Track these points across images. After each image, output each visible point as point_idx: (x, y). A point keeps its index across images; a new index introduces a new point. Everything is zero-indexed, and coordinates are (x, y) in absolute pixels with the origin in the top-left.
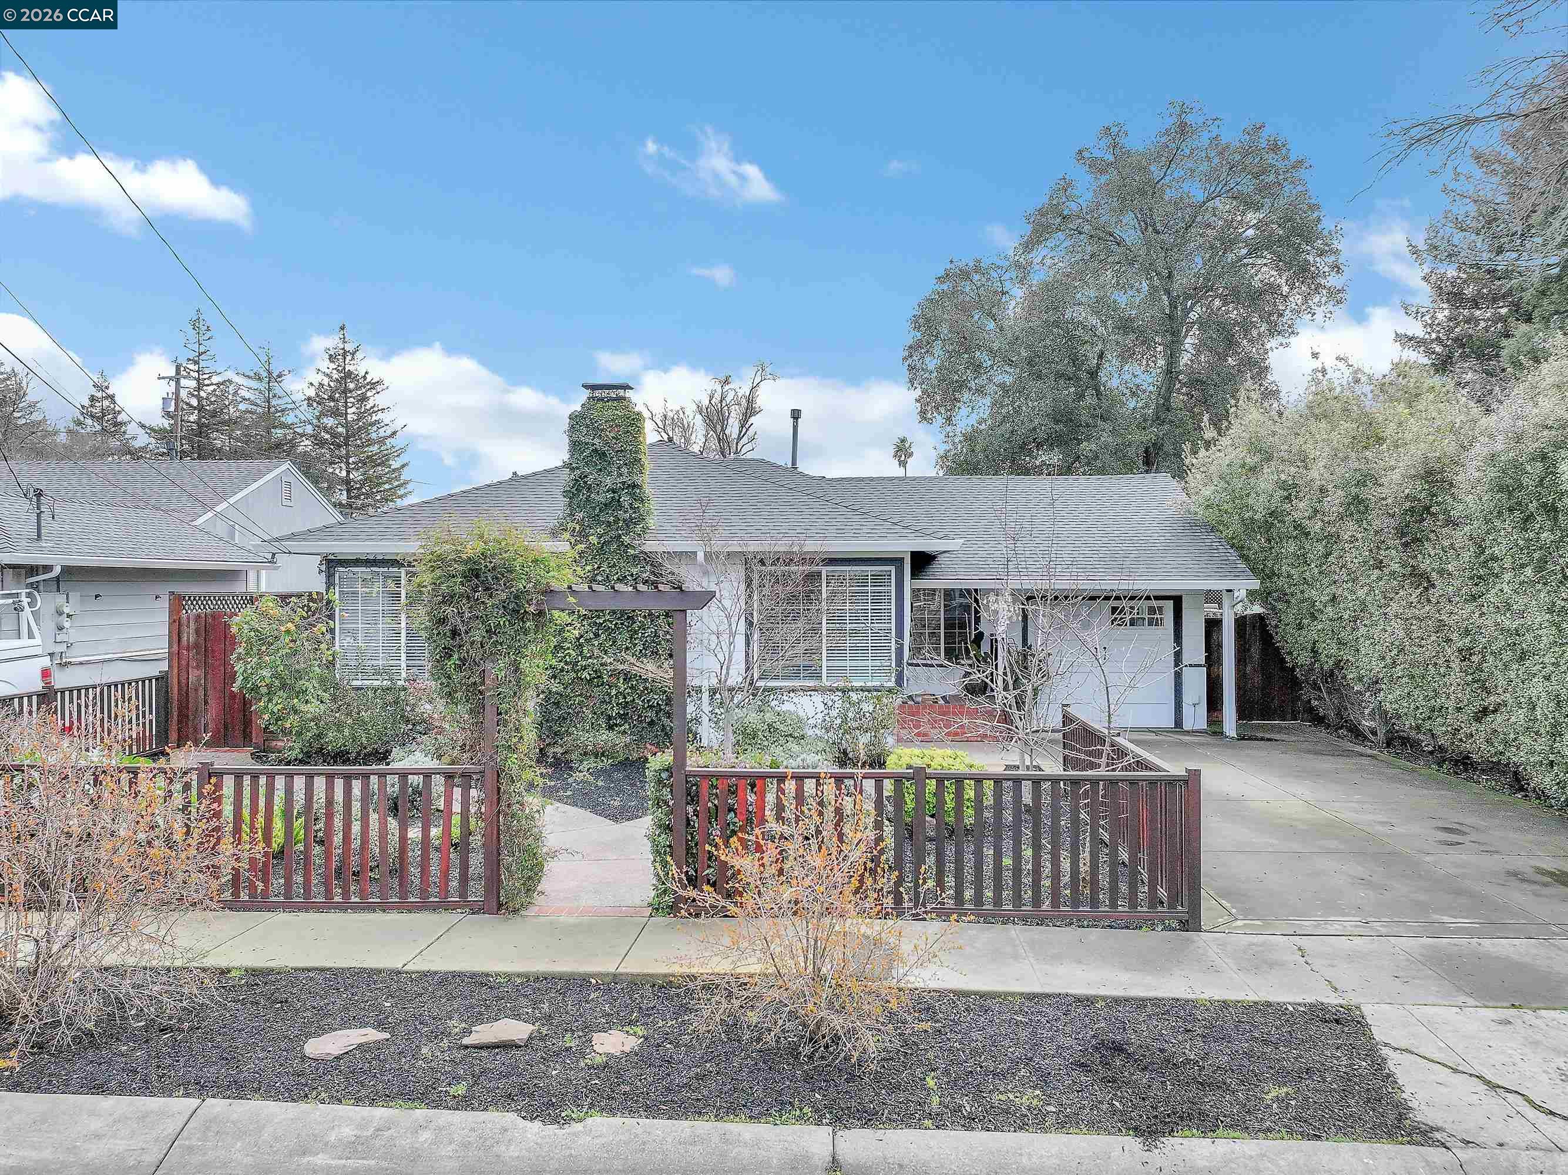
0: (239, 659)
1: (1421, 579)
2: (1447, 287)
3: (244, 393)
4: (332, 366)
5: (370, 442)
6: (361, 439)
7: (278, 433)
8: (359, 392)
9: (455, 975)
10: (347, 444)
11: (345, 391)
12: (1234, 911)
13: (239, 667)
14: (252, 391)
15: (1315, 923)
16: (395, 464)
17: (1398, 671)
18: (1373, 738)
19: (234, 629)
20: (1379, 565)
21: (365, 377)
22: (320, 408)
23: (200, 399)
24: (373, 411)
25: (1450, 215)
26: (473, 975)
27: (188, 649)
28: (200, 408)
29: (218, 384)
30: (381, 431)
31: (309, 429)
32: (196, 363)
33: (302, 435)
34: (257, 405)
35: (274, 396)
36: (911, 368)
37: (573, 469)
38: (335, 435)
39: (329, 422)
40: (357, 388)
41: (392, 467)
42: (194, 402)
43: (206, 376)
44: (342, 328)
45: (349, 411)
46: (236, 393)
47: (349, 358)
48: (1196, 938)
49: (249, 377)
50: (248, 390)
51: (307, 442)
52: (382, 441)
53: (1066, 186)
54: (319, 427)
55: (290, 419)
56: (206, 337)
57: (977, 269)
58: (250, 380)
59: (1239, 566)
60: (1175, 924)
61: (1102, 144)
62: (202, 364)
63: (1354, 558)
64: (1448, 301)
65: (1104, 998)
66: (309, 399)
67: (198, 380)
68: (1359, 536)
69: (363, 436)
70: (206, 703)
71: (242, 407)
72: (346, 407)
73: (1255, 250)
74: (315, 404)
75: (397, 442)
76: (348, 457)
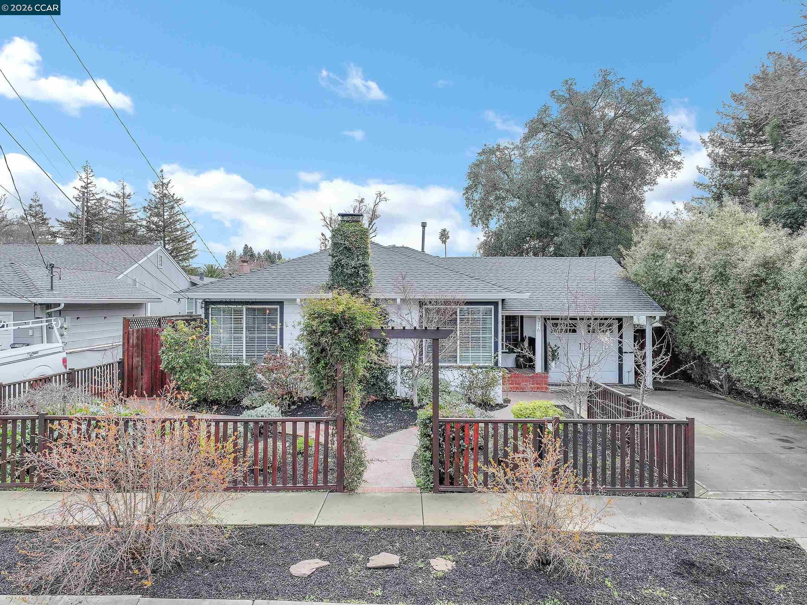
0: (163, 352)
1: (757, 315)
2: (719, 160)
3: (110, 204)
4: (156, 191)
5: (177, 230)
6: (171, 228)
7: (128, 225)
8: (170, 204)
9: (343, 527)
10: (164, 231)
11: (163, 204)
12: (704, 486)
13: (164, 357)
14: (114, 203)
15: (748, 493)
16: (189, 241)
17: (742, 358)
18: (721, 390)
19: (162, 338)
20: (733, 306)
21: (173, 197)
22: (150, 212)
24: (177, 214)
25: (720, 124)
26: (352, 528)
27: (133, 347)
28: (88, 212)
29: (97, 200)
30: (182, 224)
31: (144, 223)
32: (86, 188)
33: (141, 226)
34: (117, 210)
35: (126, 206)
36: (467, 198)
37: (334, 257)
38: (158, 226)
39: (155, 219)
40: (170, 202)
41: (188, 243)
42: (85, 209)
43: (91, 195)
45: (165, 214)
46: (106, 204)
47: (165, 187)
48: (694, 502)
49: (113, 196)
50: (113, 203)
51: (143, 230)
52: (182, 229)
53: (545, 109)
54: (149, 222)
55: (134, 217)
56: (91, 175)
57: (498, 149)
59: (654, 304)
60: (680, 494)
61: (564, 88)
62: (89, 189)
63: (718, 304)
64: (719, 167)
65: (668, 536)
66: (144, 207)
68: (722, 292)
69: (172, 226)
70: (142, 374)
71: (109, 211)
72: (164, 212)
73: (637, 143)
74: (147, 210)
75: (190, 230)
76: (165, 237)
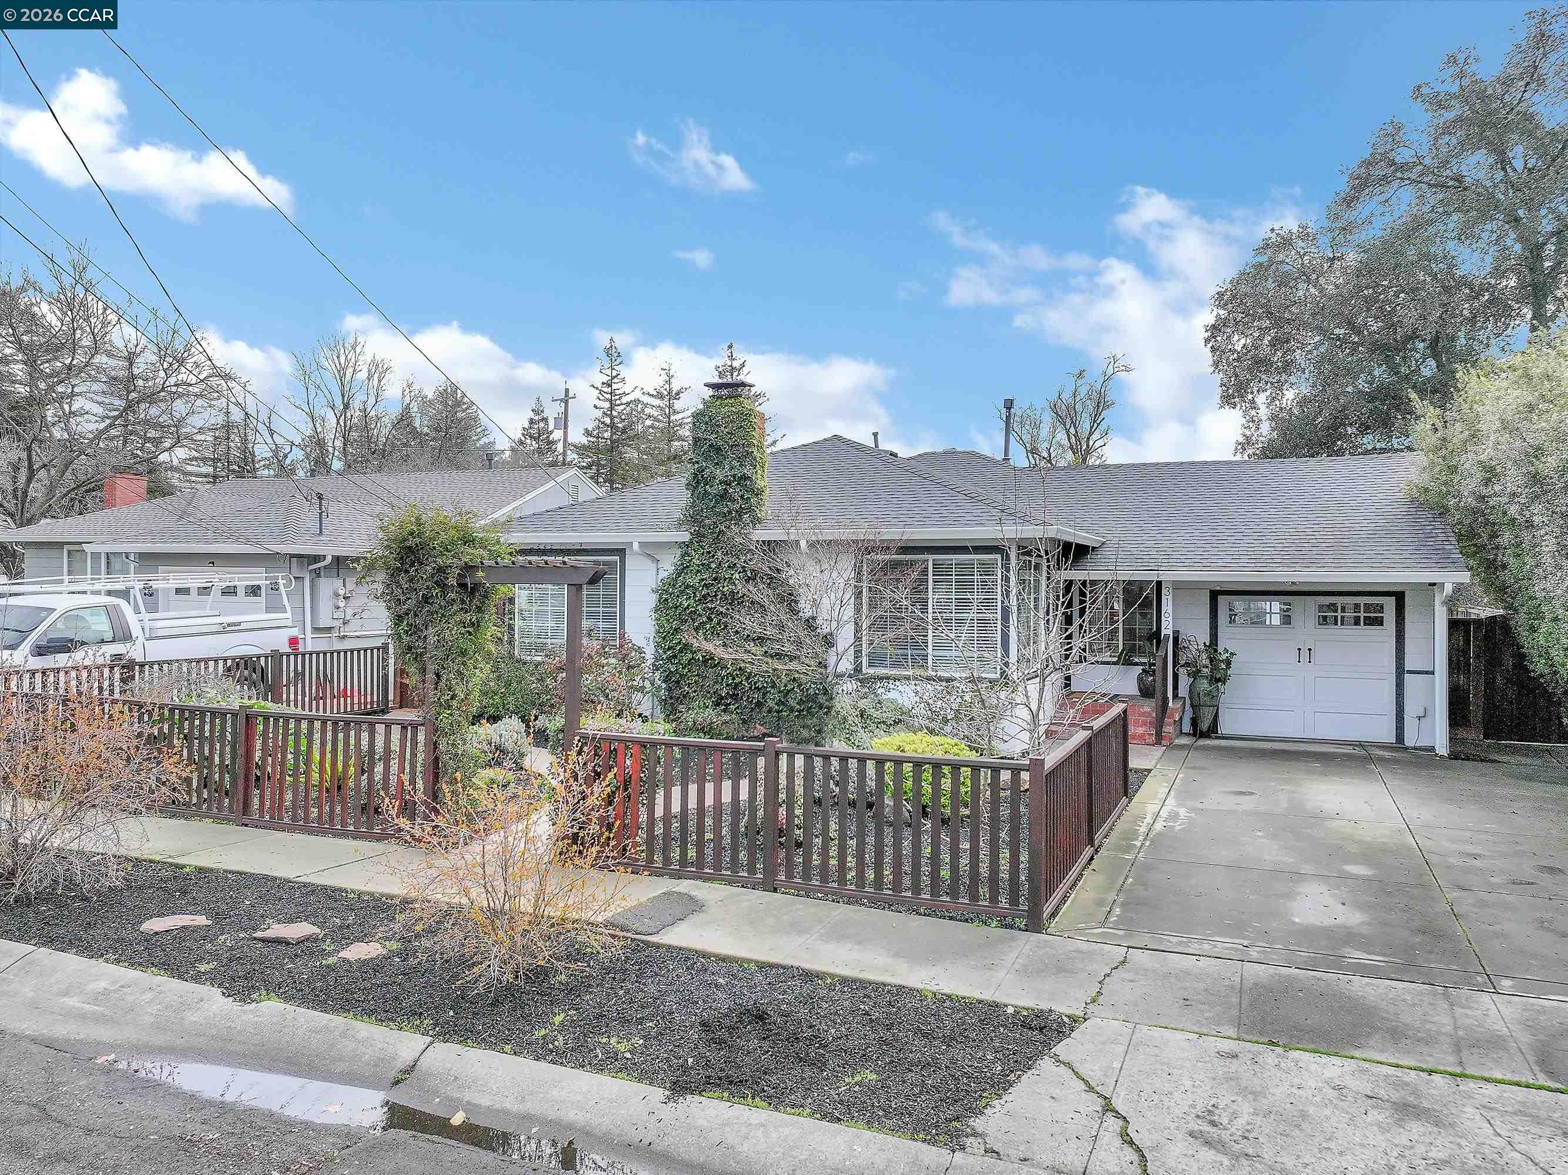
3: (648, 410)
12: (1113, 919)
23: (612, 418)
28: (612, 426)
29: (628, 404)
32: (610, 386)
34: (659, 421)
35: (673, 412)
42: (608, 421)
43: (617, 397)
44: (730, 347)
46: (642, 411)
47: (735, 374)
49: (652, 395)
50: (654, 408)
53: (1394, 133)
56: (617, 362)
58: (654, 399)
62: (614, 386)
67: (611, 401)
71: (648, 423)
